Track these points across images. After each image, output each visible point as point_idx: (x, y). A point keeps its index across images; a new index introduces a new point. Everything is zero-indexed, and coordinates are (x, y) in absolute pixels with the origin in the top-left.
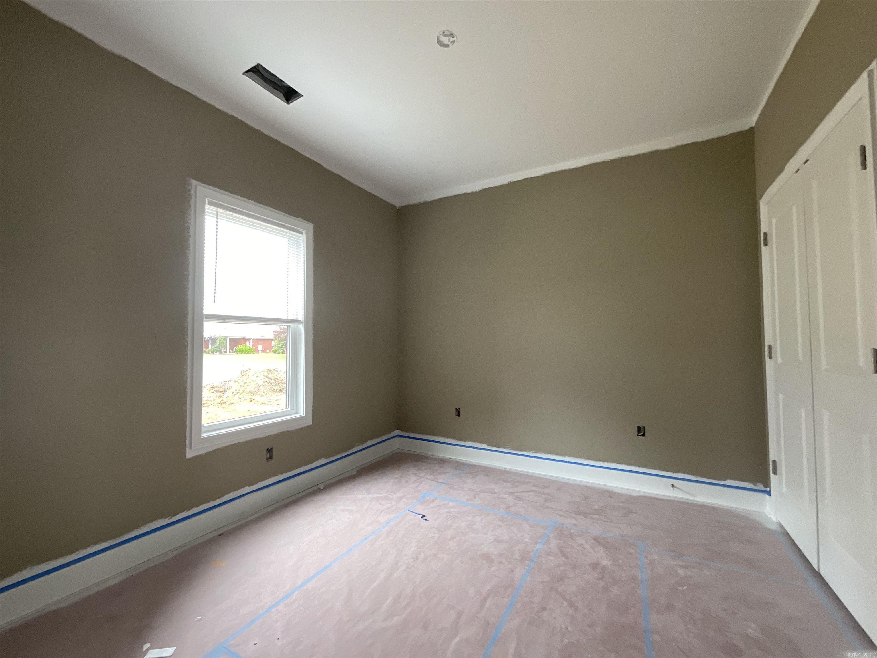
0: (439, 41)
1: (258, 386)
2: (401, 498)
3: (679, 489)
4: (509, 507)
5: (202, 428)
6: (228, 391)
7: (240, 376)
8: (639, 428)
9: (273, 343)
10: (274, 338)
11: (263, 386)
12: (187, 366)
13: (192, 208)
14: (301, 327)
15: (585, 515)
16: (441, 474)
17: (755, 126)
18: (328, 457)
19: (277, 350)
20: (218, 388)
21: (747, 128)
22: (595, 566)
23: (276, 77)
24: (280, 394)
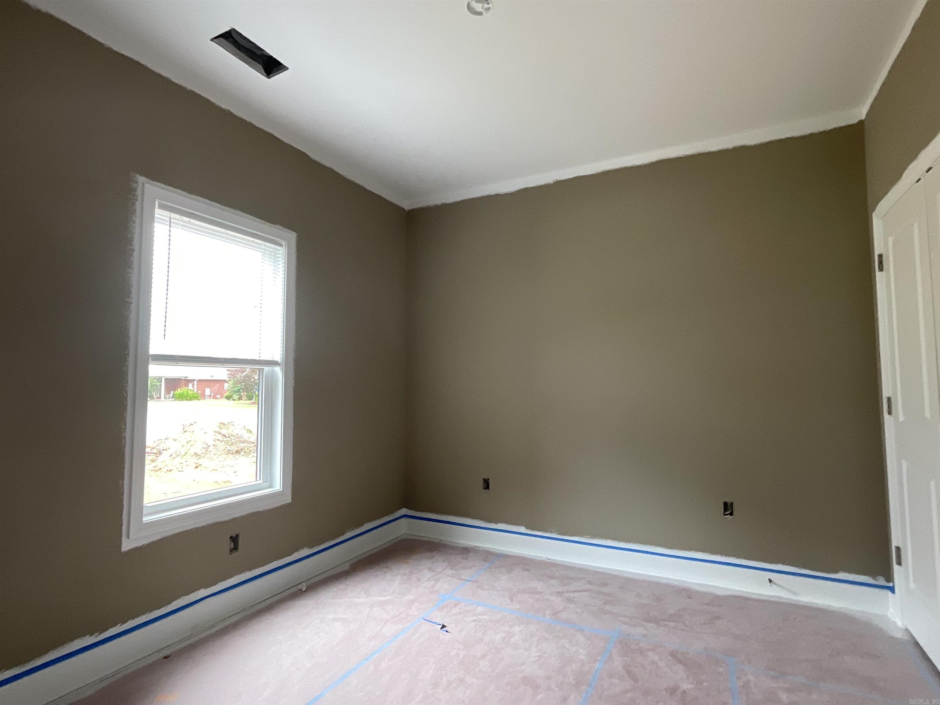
0: (469, 7)
1: (206, 446)
2: (412, 602)
3: (779, 586)
4: (557, 613)
5: (144, 509)
6: (164, 452)
7: (182, 433)
8: (725, 504)
9: (226, 385)
10: (227, 379)
11: (214, 445)
12: (126, 425)
13: (138, 213)
14: (278, 370)
15: (657, 621)
16: (464, 568)
17: (865, 119)
18: (311, 547)
19: (232, 396)
20: (151, 449)
21: (855, 121)
22: (673, 691)
23: (255, 44)
24: (238, 456)
